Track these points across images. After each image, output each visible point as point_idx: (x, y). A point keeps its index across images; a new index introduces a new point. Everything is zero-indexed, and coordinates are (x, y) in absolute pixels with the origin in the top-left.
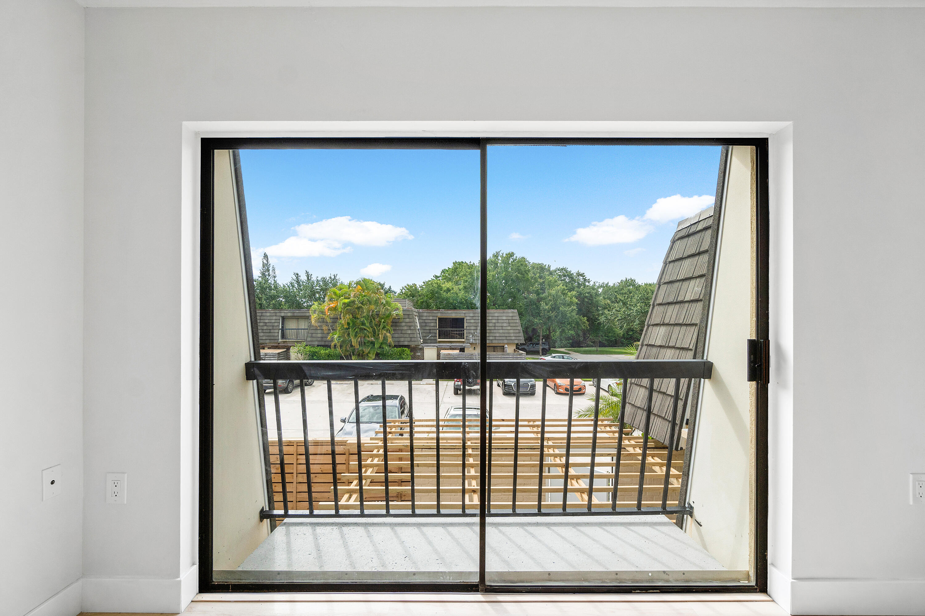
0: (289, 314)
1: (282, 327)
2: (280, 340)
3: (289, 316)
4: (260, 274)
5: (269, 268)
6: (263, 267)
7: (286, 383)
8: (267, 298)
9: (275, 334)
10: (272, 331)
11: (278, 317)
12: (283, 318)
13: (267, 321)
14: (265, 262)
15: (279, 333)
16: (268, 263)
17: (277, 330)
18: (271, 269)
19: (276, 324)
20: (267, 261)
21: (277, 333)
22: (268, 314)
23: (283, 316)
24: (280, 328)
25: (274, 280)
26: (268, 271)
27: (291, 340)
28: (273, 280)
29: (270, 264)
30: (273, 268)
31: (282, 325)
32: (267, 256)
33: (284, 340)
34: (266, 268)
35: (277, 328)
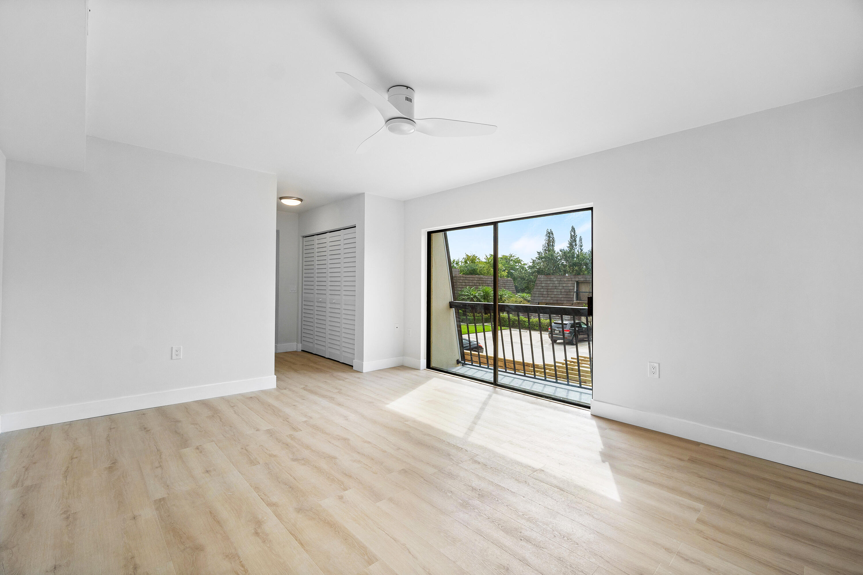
0: (582, 280)
1: (577, 290)
2: (575, 301)
3: (582, 281)
4: (568, 244)
5: (576, 239)
6: (571, 239)
7: (571, 336)
8: (570, 265)
9: (571, 296)
10: (568, 293)
11: (573, 282)
12: (578, 283)
13: (564, 285)
14: (573, 233)
15: (574, 295)
16: (575, 234)
17: (573, 293)
18: (578, 239)
19: (572, 288)
20: (574, 233)
21: (572, 295)
22: (565, 280)
23: (578, 281)
24: (575, 291)
25: (581, 249)
26: (575, 241)
27: (583, 302)
28: (579, 249)
29: (576, 235)
30: (580, 239)
31: (577, 288)
32: (574, 228)
33: (578, 302)
34: (573, 239)
35: (573, 291)
